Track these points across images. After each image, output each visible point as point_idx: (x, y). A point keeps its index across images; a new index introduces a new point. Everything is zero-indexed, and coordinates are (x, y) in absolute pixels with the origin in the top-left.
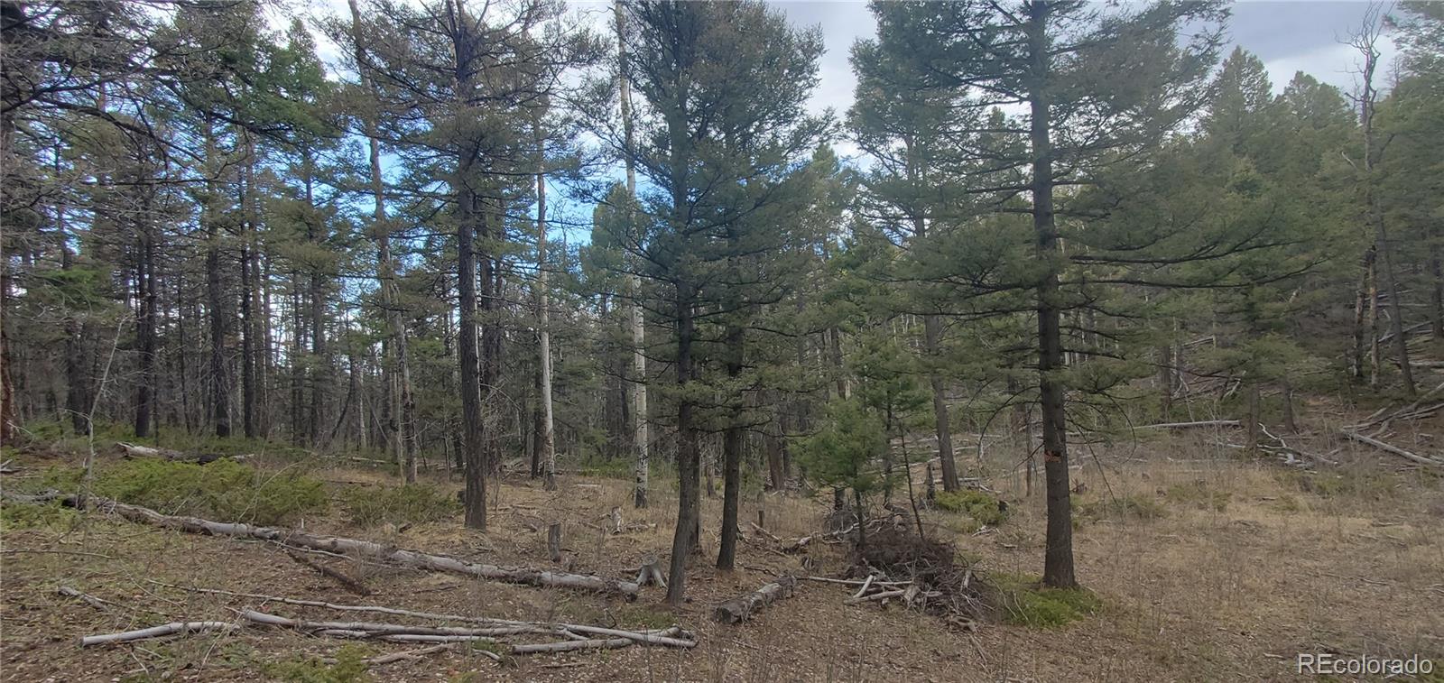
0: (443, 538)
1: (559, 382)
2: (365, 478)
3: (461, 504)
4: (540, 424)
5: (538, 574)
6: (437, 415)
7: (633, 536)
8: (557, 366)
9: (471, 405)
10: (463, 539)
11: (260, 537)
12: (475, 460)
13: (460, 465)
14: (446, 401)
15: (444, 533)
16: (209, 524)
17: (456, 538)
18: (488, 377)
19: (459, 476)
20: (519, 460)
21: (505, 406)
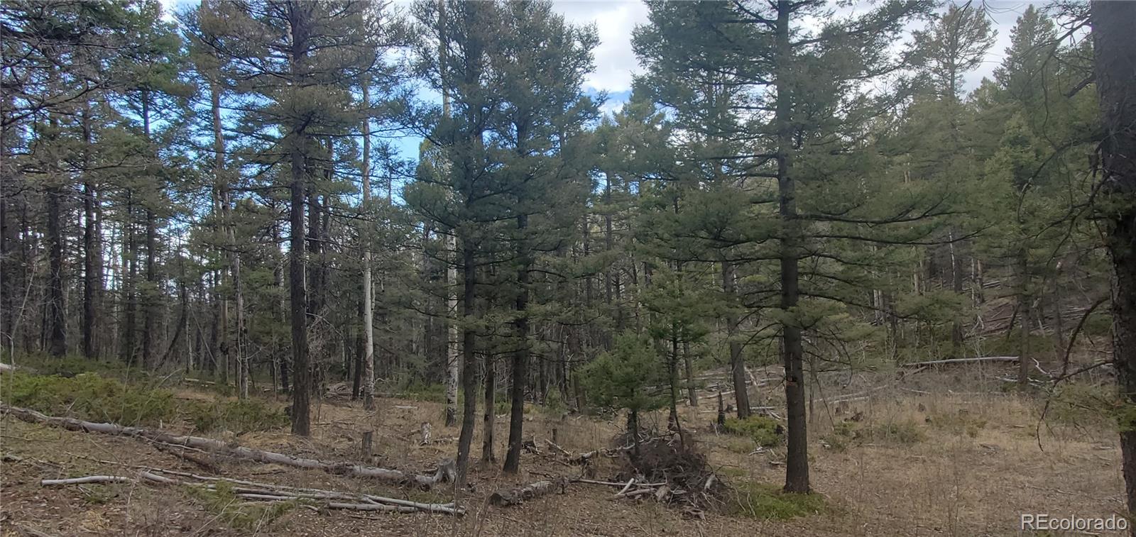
0: (273, 441)
1: (380, 311)
2: (199, 396)
3: (288, 417)
4: (361, 349)
5: (351, 467)
6: (266, 339)
7: (438, 447)
8: (379, 296)
9: (298, 330)
10: (291, 442)
11: (127, 434)
12: (301, 378)
13: (285, 385)
14: (275, 327)
15: (274, 438)
16: (87, 424)
17: (284, 442)
18: (314, 307)
19: (284, 397)
20: (341, 384)
21: (329, 332)
